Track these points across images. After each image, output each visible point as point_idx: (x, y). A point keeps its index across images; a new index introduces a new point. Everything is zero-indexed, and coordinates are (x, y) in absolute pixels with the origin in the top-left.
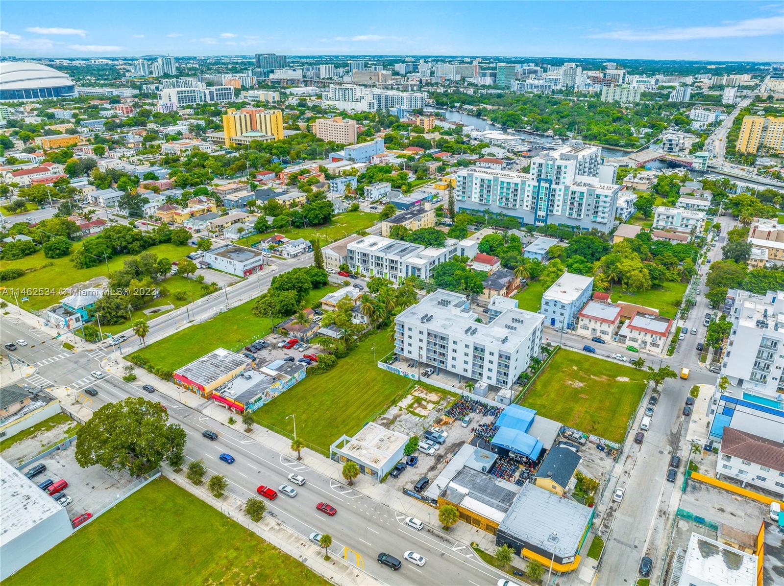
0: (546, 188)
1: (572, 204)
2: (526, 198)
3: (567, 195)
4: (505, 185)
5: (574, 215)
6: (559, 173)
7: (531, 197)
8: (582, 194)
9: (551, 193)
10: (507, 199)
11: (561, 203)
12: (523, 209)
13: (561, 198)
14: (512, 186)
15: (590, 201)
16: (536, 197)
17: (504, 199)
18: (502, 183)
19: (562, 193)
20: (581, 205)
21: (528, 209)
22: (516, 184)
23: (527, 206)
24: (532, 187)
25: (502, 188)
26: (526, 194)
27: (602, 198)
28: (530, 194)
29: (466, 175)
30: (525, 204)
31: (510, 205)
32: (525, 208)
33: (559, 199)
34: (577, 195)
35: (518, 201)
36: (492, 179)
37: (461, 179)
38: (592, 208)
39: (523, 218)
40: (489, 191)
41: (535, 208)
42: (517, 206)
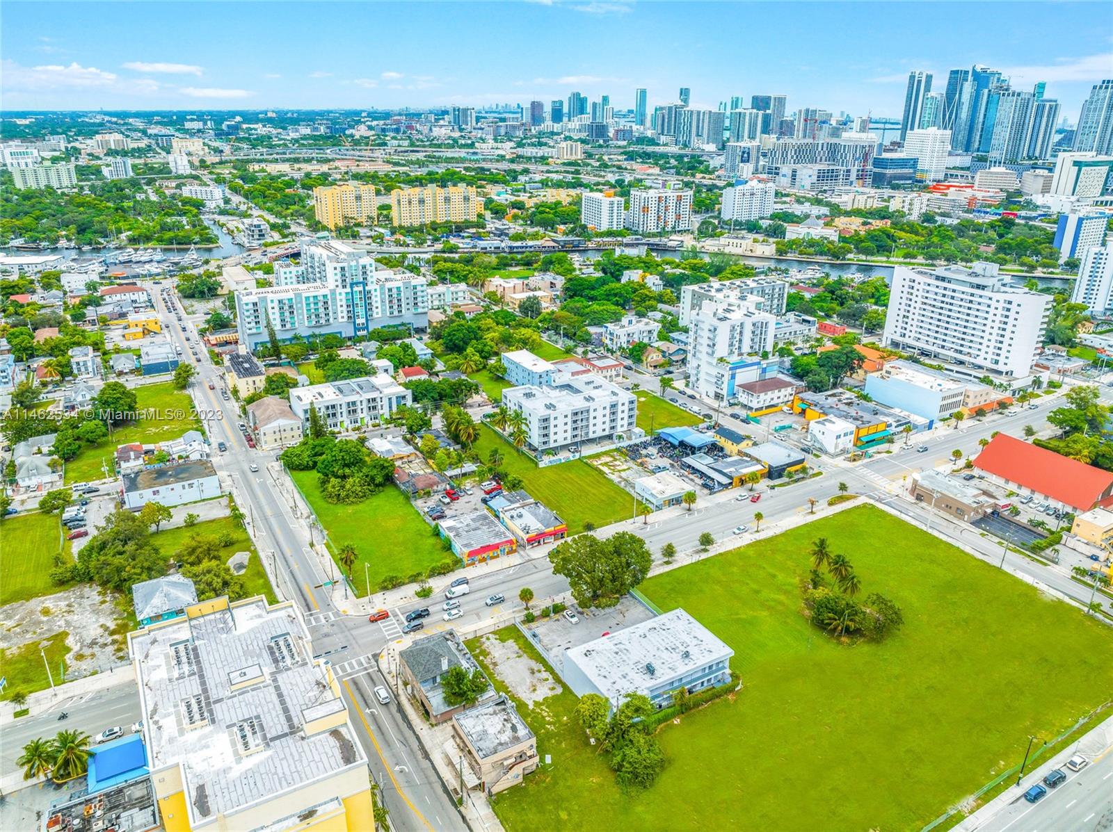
0: (360, 292)
1: (391, 302)
2: (340, 309)
3: (384, 293)
4: (311, 299)
5: (396, 313)
6: (364, 273)
7: (345, 306)
8: (398, 288)
9: (367, 296)
10: (317, 316)
11: (379, 304)
12: (340, 323)
13: (378, 299)
14: (321, 298)
15: (408, 294)
16: (351, 305)
17: (313, 317)
18: (308, 298)
19: (378, 293)
20: (399, 300)
21: (345, 319)
22: (325, 296)
23: (343, 317)
24: (344, 295)
25: (308, 305)
26: (339, 303)
27: (419, 288)
28: (344, 303)
29: (257, 300)
30: (340, 315)
31: (323, 321)
32: (340, 320)
33: (376, 300)
34: (394, 291)
35: (331, 314)
36: (293, 296)
37: (251, 306)
38: (411, 301)
39: (340, 333)
40: (292, 313)
41: (352, 317)
42: (331, 320)
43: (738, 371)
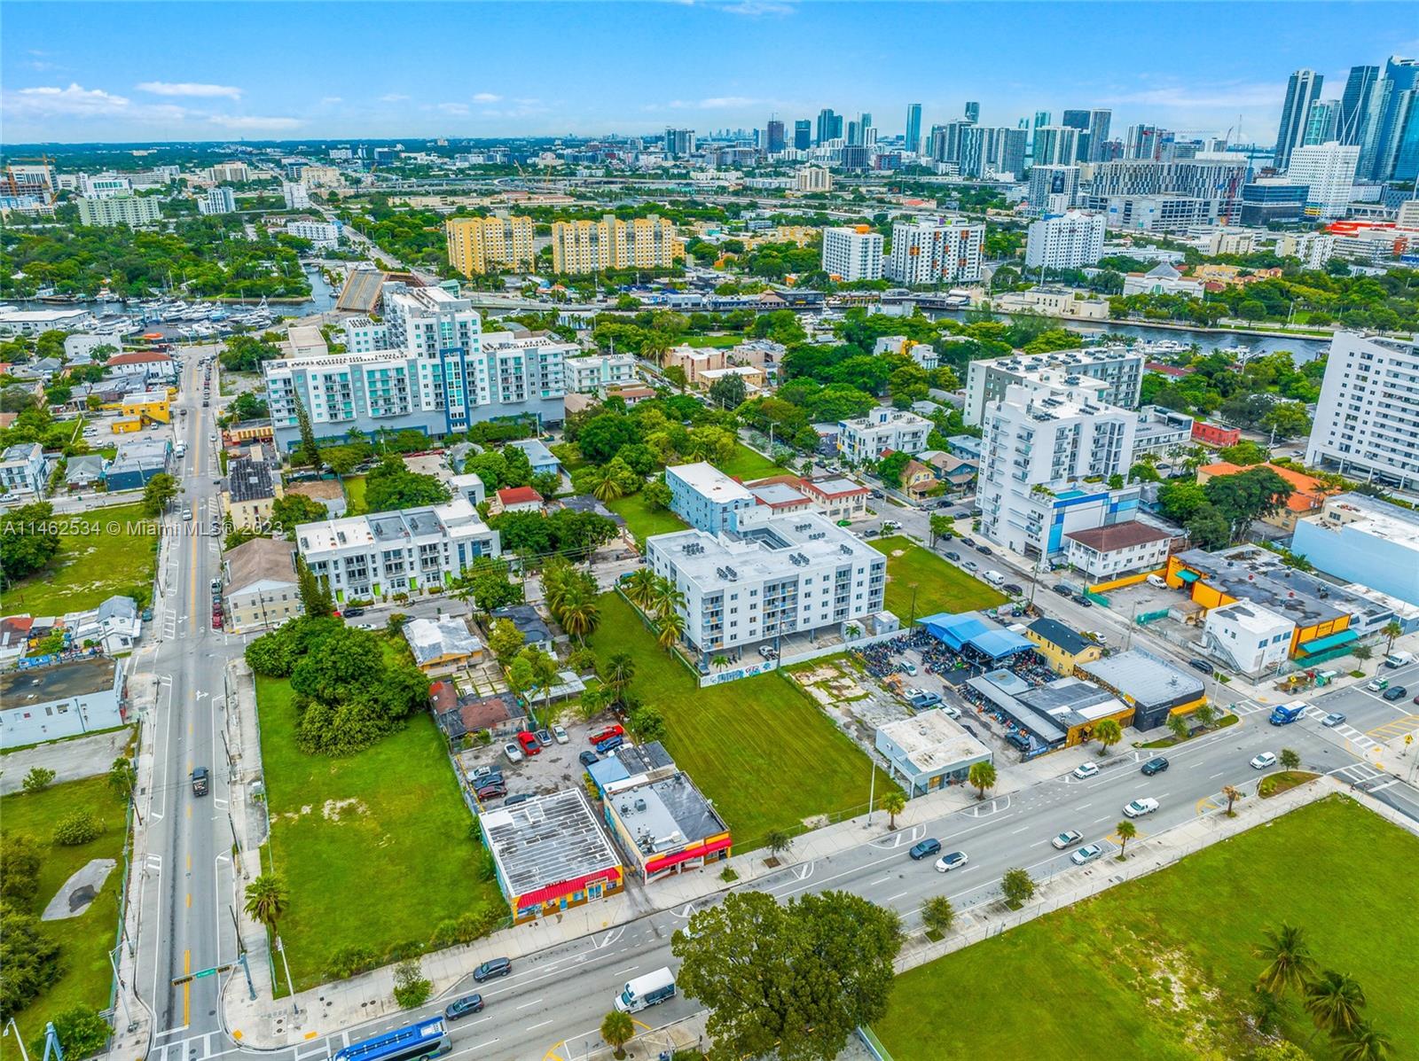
0: (456, 364)
1: (505, 380)
2: (423, 391)
3: (494, 367)
4: (378, 375)
5: (514, 398)
6: (464, 335)
7: (431, 387)
8: (517, 359)
9: (467, 371)
10: (387, 401)
11: (486, 384)
12: (423, 411)
13: (485, 376)
14: (393, 374)
15: (533, 369)
16: (441, 385)
17: (381, 402)
18: (371, 373)
19: (485, 366)
20: (519, 378)
21: (432, 407)
22: (399, 370)
23: (428, 404)
24: (430, 369)
25: (372, 383)
26: (422, 382)
27: (550, 360)
28: (430, 380)
29: (290, 375)
30: (424, 400)
31: (396, 410)
32: (425, 408)
33: (482, 377)
34: (511, 363)
35: (409, 399)
36: (348, 370)
37: (280, 385)
38: (538, 379)
39: (425, 428)
40: (346, 396)
41: (442, 403)
42: (410, 408)
43: (1068, 509)
